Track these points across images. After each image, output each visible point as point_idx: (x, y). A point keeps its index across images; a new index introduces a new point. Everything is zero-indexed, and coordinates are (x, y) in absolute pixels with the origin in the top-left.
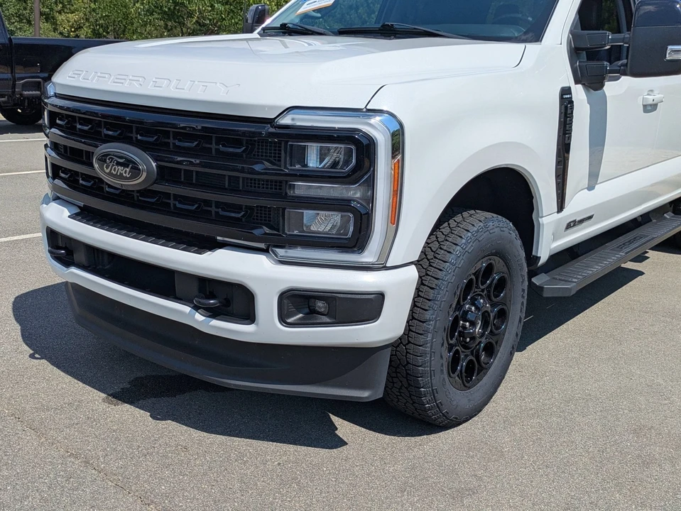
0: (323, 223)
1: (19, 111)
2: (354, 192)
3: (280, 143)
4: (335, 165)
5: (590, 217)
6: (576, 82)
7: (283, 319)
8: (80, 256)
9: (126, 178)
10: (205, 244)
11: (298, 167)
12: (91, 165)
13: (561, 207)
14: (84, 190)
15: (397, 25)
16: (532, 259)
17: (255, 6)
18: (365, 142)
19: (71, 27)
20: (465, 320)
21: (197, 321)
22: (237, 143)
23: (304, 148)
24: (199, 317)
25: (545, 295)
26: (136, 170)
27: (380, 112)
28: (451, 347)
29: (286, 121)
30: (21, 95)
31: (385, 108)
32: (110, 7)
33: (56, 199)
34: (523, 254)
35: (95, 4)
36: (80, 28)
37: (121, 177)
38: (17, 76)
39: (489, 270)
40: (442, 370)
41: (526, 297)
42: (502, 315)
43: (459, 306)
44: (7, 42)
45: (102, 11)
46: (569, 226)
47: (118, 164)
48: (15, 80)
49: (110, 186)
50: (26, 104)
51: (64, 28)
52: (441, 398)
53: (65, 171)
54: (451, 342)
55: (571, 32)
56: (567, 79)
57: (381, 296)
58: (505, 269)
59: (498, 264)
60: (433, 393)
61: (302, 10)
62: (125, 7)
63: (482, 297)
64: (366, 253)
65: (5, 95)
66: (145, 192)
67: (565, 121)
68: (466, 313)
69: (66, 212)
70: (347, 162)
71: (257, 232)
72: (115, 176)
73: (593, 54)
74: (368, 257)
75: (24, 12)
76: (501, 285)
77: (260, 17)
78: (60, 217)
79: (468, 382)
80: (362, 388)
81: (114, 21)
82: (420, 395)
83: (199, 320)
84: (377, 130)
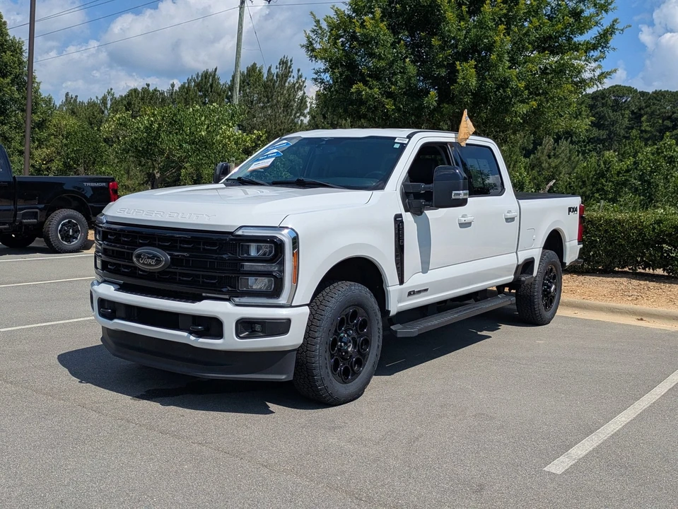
0: (258, 284)
1: (13, 236)
2: (274, 268)
3: (236, 243)
4: (264, 254)
5: (426, 290)
6: (406, 211)
7: (237, 335)
8: (121, 312)
9: (153, 265)
10: (197, 298)
11: (245, 255)
12: (132, 260)
13: (402, 282)
14: (124, 274)
15: (306, 180)
16: (385, 312)
17: (221, 163)
18: (279, 242)
19: (43, 160)
20: (342, 342)
21: (191, 340)
22: (214, 245)
23: (248, 246)
24: (192, 338)
25: (398, 336)
26: (158, 261)
27: (287, 228)
28: (332, 356)
29: (240, 233)
30: (21, 223)
31: (290, 226)
32: (81, 142)
33: (105, 281)
34: (376, 307)
35: (67, 140)
36: (51, 161)
37: (150, 265)
38: (18, 207)
39: (354, 315)
40: (327, 367)
41: (381, 333)
42: (367, 342)
43: (336, 333)
44: (12, 180)
45: (73, 146)
46: (410, 294)
47: (148, 258)
48: (16, 210)
49: (142, 271)
50: (23, 230)
51: (36, 161)
52: (326, 383)
53: (112, 264)
54: (332, 353)
55: (403, 184)
56: (400, 209)
57: (289, 321)
58: (365, 314)
59: (361, 311)
60: (322, 379)
61: (251, 169)
62: (95, 142)
63: (352, 330)
64: (281, 299)
65: (7, 223)
66: (162, 272)
67: (399, 233)
68: (342, 338)
69: (112, 288)
70: (270, 252)
71: (224, 290)
72: (147, 265)
73: (418, 196)
74: (283, 300)
75: (9, 150)
76: (364, 324)
77: (226, 171)
78: (109, 291)
79: (346, 379)
80: (282, 373)
81: (85, 154)
82: (315, 381)
83: (192, 340)
84: (285, 236)
